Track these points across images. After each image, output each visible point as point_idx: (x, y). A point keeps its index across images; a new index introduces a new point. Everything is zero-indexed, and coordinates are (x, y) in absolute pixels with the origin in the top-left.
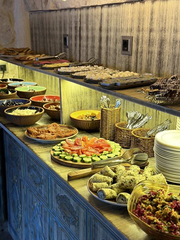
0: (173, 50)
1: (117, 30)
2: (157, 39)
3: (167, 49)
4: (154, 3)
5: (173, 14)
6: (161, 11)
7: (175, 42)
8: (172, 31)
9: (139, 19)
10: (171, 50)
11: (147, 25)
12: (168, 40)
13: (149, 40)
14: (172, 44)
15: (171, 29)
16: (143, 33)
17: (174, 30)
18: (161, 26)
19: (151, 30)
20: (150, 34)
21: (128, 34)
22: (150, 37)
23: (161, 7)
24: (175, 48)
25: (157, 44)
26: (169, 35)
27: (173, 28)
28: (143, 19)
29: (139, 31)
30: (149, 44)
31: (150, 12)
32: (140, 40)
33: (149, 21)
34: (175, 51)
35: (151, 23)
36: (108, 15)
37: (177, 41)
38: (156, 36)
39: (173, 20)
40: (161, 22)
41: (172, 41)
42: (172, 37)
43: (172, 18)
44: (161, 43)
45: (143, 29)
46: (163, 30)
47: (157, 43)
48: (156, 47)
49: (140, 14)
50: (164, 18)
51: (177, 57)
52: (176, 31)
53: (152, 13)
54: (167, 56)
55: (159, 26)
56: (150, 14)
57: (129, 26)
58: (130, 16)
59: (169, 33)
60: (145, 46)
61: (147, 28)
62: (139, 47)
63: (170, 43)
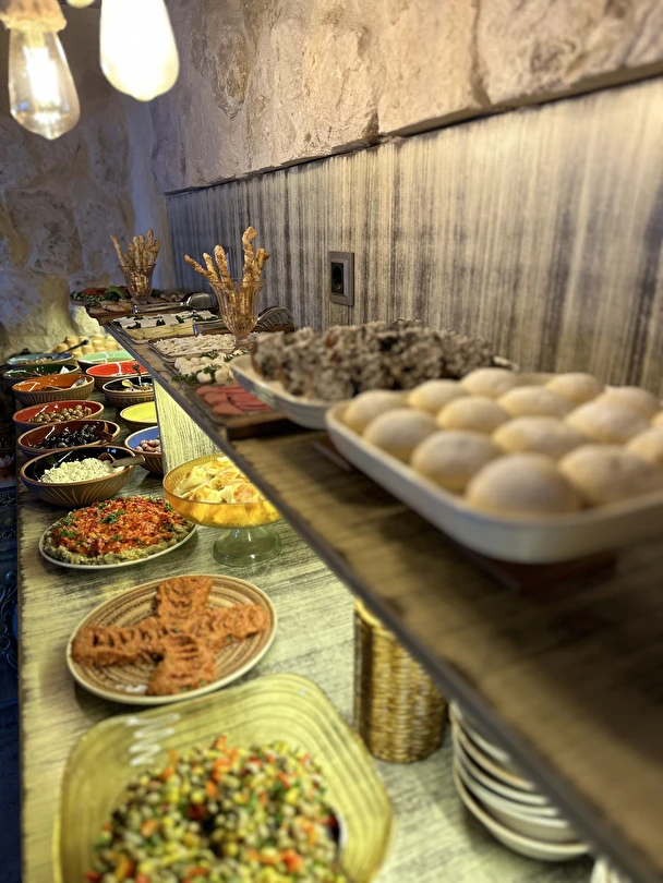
0: (452, 296)
1: (319, 235)
2: (412, 263)
3: (438, 291)
4: (402, 150)
5: (450, 181)
6: (420, 174)
7: (460, 271)
8: (451, 236)
9: (367, 202)
10: (449, 296)
11: (384, 220)
12: (440, 266)
13: (393, 264)
14: (450, 278)
15: (447, 231)
16: (377, 244)
17: (455, 234)
18: (420, 221)
19: (396, 235)
20: (393, 245)
21: (344, 247)
22: (393, 257)
23: (419, 161)
24: (459, 290)
25: (412, 278)
26: (442, 249)
27: (451, 228)
28: (377, 201)
29: (367, 237)
30: (393, 277)
31: (391, 178)
32: (372, 265)
33: (391, 205)
34: (460, 302)
35: (396, 215)
36: (300, 194)
37: (463, 270)
38: (408, 249)
39: (453, 200)
40: (420, 210)
41: (450, 269)
42: (450, 254)
43: (449, 195)
44: (423, 275)
45: (376, 230)
46: (425, 234)
47: (412, 273)
48: (411, 285)
49: (367, 186)
50: (428, 195)
51: (464, 321)
52: (461, 237)
53: (397, 182)
54: (438, 315)
55: (416, 222)
56: (391, 185)
57: (345, 224)
58: (345, 196)
59: (442, 242)
60: (384, 283)
61: (385, 226)
62: (370, 283)
63: (445, 273)
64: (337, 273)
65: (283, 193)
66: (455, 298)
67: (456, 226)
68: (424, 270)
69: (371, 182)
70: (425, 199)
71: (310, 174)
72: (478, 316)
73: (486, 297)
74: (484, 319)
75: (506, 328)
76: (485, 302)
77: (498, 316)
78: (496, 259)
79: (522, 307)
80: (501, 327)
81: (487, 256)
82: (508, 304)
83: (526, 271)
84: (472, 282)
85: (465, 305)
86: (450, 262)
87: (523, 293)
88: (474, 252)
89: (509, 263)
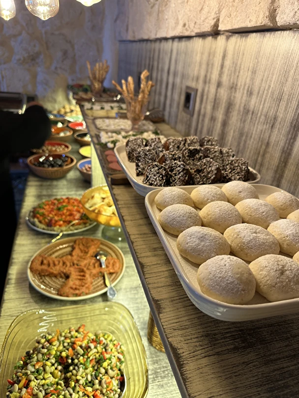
0: (241, 123)
2: (224, 101)
3: (234, 119)
4: (229, 40)
5: (250, 62)
6: (236, 56)
7: (246, 111)
8: (245, 92)
9: (208, 65)
10: (239, 123)
11: (215, 76)
12: (237, 106)
13: (215, 100)
14: (241, 114)
15: (244, 89)
16: (209, 87)
17: (248, 91)
18: (232, 81)
19: (219, 85)
20: (217, 90)
21: (193, 85)
22: (216, 95)
23: (237, 48)
24: (245, 121)
25: (223, 109)
26: (240, 98)
27: (246, 88)
28: (213, 65)
29: (205, 82)
30: (214, 106)
31: (222, 54)
32: (205, 97)
33: (219, 68)
34: (244, 127)
35: (221, 74)
37: (248, 111)
38: (223, 93)
39: (250, 73)
40: (233, 74)
41: (242, 109)
42: (243, 101)
43: (248, 70)
44: (228, 109)
45: (210, 80)
46: (233, 88)
47: (223, 106)
48: (221, 112)
49: (209, 56)
50: (238, 68)
51: (244, 138)
52: (250, 93)
53: (224, 57)
54: (232, 131)
55: (230, 80)
56: (221, 58)
57: (196, 73)
58: (198, 58)
59: (240, 94)
60: (209, 107)
61: (214, 79)
62: (203, 106)
63: (239, 111)
64: (188, 97)
65: (170, 51)
66: (242, 125)
67: (249, 87)
68: (230, 106)
69: (212, 54)
70: (236, 69)
71: (183, 44)
72: (251, 137)
73: (257, 128)
74: (254, 139)
75: (264, 147)
76: (256, 131)
77: (261, 140)
78: (265, 110)
79: (273, 138)
80: (261, 146)
81: (261, 107)
82: (267, 135)
83: (279, 119)
84: (251, 118)
85: (246, 130)
86: (243, 105)
87: (276, 131)
88: (256, 103)
89: (271, 113)
